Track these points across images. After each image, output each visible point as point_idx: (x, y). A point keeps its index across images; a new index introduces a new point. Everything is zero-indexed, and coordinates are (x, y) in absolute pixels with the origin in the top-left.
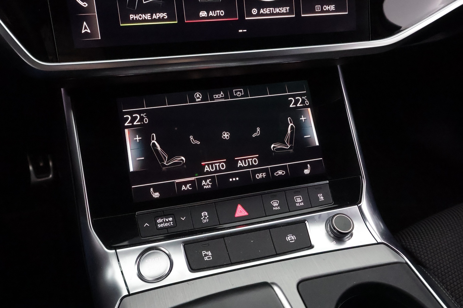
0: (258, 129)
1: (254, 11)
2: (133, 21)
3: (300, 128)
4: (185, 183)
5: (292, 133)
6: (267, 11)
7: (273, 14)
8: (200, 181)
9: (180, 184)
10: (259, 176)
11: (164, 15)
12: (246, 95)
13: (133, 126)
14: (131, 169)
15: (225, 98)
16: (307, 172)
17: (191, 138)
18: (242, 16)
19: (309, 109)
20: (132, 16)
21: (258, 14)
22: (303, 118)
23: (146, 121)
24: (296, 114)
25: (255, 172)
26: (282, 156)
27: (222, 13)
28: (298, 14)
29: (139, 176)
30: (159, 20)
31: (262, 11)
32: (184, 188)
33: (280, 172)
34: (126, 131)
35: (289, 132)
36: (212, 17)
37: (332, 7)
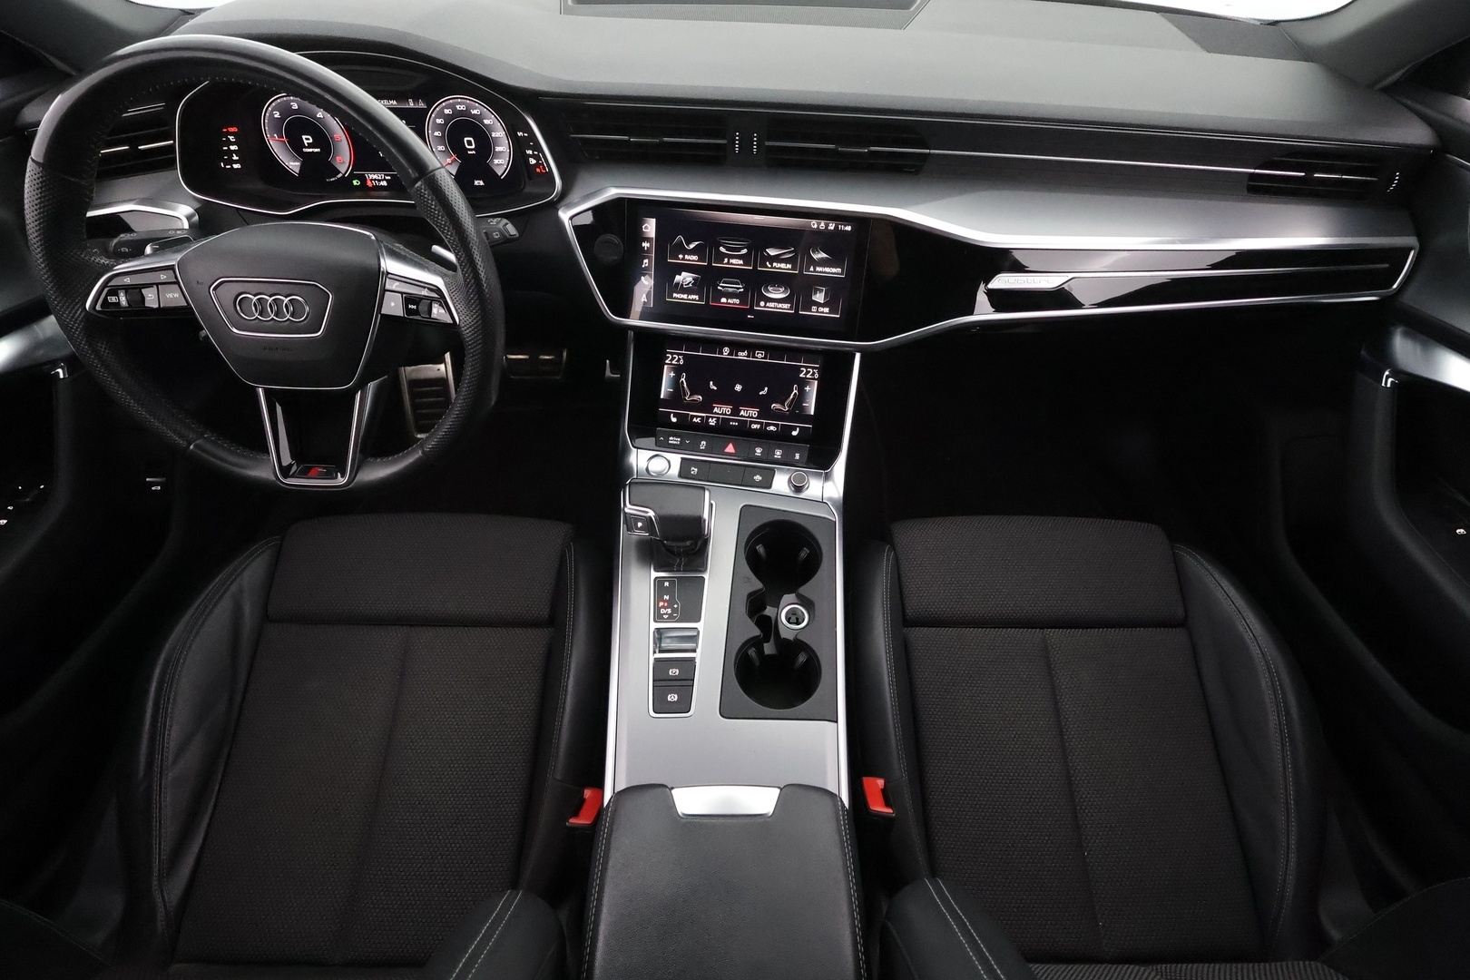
0: (766, 389)
1: (762, 304)
2: (675, 298)
3: (802, 396)
4: (697, 417)
5: (793, 399)
6: (772, 305)
7: (777, 308)
8: (708, 418)
9: (693, 417)
10: (755, 426)
11: (696, 297)
12: (765, 358)
13: (671, 364)
14: (662, 397)
15: (750, 356)
16: (795, 433)
17: (711, 383)
18: (752, 306)
19: (816, 382)
20: (675, 295)
21: (765, 307)
22: (807, 389)
23: (682, 362)
24: (803, 383)
25: (752, 422)
26: (778, 416)
27: (737, 301)
28: (797, 311)
29: (666, 403)
30: (692, 300)
31: (768, 304)
32: (695, 420)
33: (772, 428)
34: (666, 366)
35: (791, 397)
36: (729, 304)
37: (827, 310)
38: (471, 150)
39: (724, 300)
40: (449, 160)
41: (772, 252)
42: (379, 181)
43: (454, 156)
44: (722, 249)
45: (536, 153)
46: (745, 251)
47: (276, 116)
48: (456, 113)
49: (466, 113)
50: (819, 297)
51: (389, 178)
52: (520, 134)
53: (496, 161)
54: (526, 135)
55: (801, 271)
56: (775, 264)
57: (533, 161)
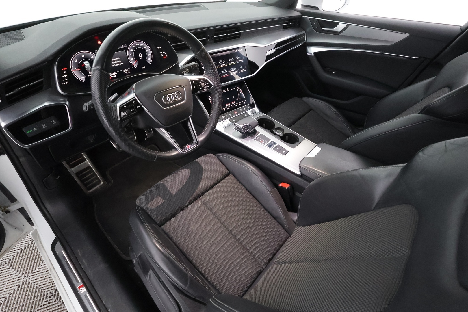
0: (233, 96)
4: (224, 109)
8: (226, 108)
9: (223, 110)
10: (236, 105)
12: (229, 90)
15: (225, 91)
16: (244, 103)
17: (222, 100)
19: (241, 90)
21: (232, 73)
22: (240, 93)
24: (239, 92)
25: (235, 105)
26: (239, 101)
27: (227, 74)
32: (224, 110)
33: (240, 104)
35: (239, 96)
36: (226, 76)
37: (244, 70)
38: (141, 57)
39: (224, 75)
40: (135, 63)
41: (229, 60)
42: (113, 76)
43: (136, 61)
44: (220, 63)
45: (163, 52)
46: (224, 62)
47: (76, 61)
48: (136, 46)
49: (139, 46)
50: (241, 67)
51: (117, 74)
52: (158, 48)
53: (148, 59)
54: (160, 48)
55: (236, 63)
56: (231, 63)
57: (162, 55)
